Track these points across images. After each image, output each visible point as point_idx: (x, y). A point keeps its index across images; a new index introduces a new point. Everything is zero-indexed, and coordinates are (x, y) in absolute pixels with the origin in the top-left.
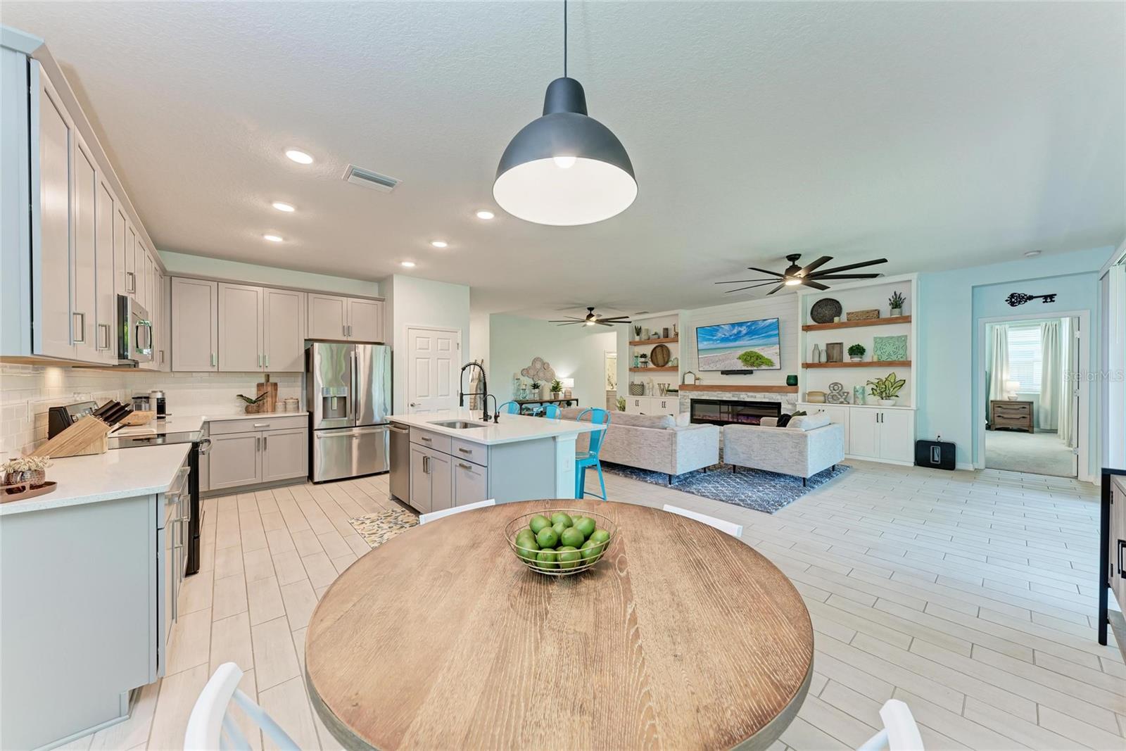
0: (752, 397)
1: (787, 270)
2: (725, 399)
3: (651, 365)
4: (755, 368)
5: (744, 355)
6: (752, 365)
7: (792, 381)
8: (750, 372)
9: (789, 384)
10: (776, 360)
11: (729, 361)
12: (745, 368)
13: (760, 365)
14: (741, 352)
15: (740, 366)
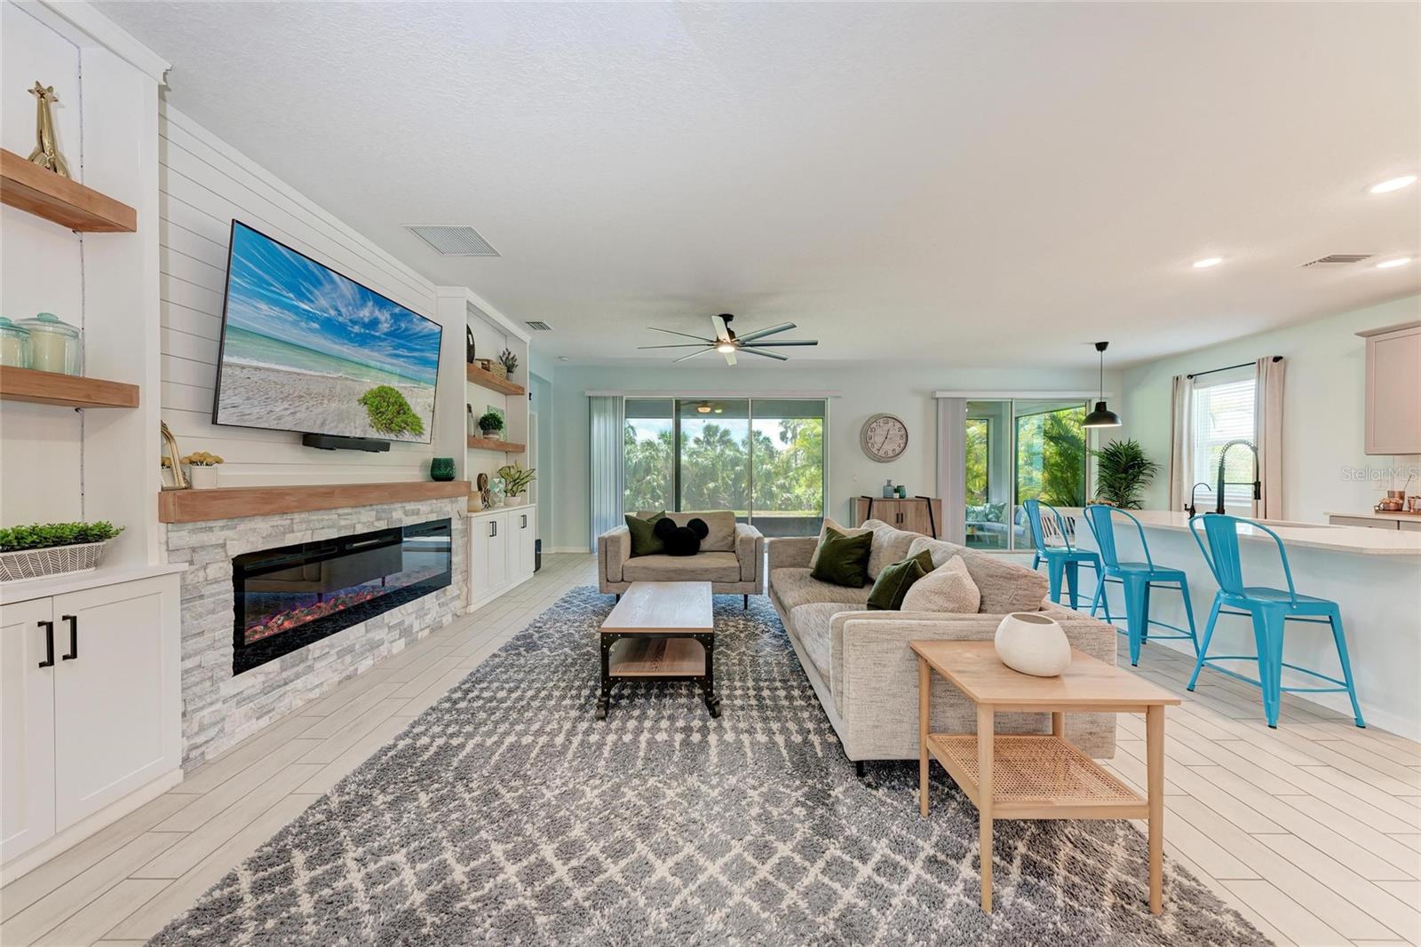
2: (361, 529)
6: (389, 429)
8: (383, 446)
12: (374, 434)
15: (359, 425)
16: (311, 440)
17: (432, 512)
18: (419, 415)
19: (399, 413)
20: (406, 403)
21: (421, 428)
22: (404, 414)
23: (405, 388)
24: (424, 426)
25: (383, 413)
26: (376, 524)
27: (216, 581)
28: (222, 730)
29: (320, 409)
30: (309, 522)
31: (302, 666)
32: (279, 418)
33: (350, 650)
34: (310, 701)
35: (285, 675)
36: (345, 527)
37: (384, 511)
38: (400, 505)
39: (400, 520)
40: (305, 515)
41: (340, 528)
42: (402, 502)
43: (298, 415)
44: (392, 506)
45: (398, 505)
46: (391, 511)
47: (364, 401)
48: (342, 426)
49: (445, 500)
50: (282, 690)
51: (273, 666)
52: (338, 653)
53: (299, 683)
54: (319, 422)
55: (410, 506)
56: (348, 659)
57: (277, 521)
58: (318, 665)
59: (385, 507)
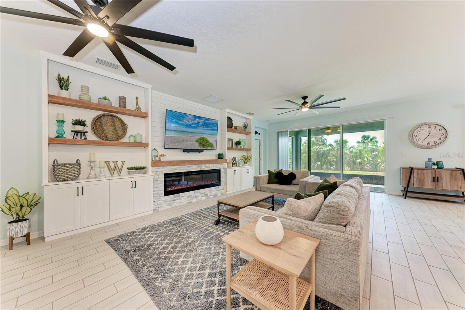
0: (208, 167)
1: (302, 103)
3: (91, 136)
4: (205, 148)
5: (199, 139)
6: (204, 147)
7: (221, 157)
8: (202, 151)
9: (219, 158)
10: (214, 144)
11: (190, 142)
13: (207, 147)
14: (198, 137)
15: (197, 146)
16: (185, 150)
17: (214, 167)
18: (212, 143)
19: (206, 143)
20: (208, 140)
21: (213, 146)
22: (208, 143)
23: (208, 137)
24: (214, 145)
25: (202, 143)
26: (197, 169)
27: (161, 178)
28: (162, 206)
29: (186, 143)
30: (180, 168)
31: (178, 198)
32: (177, 146)
33: (190, 196)
34: (180, 205)
35: (175, 198)
36: (189, 169)
37: (199, 166)
38: (204, 165)
39: (204, 169)
40: (179, 166)
41: (187, 169)
42: (204, 164)
43: (181, 145)
44: (202, 165)
45: (203, 165)
46: (201, 166)
47: (197, 141)
48: (191, 147)
49: (218, 164)
50: (174, 201)
51: (172, 196)
52: (187, 196)
53: (178, 201)
54: (186, 146)
55: (207, 165)
56: (190, 198)
57: (173, 167)
58: (182, 198)
59: (200, 165)
